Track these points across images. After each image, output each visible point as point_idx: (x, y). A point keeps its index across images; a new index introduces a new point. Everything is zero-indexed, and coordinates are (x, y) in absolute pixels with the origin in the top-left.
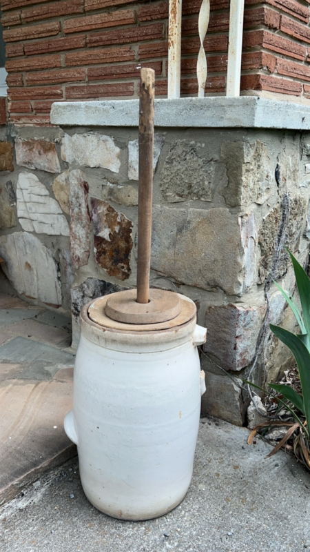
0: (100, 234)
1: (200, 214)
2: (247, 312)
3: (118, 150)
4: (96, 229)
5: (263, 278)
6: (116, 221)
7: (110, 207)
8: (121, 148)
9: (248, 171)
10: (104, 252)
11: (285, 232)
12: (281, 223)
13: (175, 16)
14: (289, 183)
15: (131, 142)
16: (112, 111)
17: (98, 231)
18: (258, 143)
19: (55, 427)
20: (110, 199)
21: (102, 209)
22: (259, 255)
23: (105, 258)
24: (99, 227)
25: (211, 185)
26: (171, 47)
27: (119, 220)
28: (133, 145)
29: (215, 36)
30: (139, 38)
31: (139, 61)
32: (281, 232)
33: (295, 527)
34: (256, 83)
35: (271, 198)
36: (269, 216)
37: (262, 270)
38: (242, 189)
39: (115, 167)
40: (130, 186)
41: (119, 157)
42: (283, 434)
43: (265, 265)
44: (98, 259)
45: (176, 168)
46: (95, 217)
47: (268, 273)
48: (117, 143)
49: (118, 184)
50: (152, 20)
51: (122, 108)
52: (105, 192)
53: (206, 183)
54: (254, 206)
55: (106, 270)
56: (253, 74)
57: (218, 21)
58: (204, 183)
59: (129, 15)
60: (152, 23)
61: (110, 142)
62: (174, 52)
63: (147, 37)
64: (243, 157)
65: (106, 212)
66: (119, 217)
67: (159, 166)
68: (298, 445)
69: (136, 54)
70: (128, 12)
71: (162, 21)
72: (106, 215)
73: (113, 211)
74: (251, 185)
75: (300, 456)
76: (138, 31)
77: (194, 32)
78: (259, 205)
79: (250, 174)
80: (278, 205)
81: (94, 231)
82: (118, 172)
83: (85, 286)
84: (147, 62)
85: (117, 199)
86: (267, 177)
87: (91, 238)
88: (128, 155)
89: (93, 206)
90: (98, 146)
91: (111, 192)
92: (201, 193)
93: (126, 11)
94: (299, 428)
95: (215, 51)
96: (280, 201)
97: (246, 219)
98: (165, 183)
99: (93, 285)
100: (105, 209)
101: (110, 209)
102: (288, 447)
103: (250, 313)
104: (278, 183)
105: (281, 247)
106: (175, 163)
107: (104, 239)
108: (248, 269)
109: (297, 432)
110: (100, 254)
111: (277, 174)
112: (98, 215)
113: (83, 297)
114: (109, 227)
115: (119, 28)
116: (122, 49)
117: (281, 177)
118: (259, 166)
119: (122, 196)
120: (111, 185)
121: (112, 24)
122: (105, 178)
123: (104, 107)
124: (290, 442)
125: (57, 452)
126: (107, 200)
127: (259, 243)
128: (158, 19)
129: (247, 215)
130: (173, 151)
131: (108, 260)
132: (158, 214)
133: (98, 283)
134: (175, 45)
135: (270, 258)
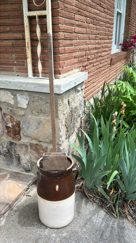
0: (8, 125)
1: (45, 119)
2: (64, 149)
3: (13, 96)
4: (6, 123)
5: (67, 136)
6: (14, 121)
7: (11, 116)
8: (14, 96)
9: (60, 106)
10: (10, 132)
11: (73, 118)
12: (71, 116)
13: (29, 49)
14: (73, 103)
15: (18, 94)
16: (9, 84)
17: (7, 124)
18: (62, 96)
19: (3, 198)
20: (11, 113)
21: (8, 117)
22: (66, 129)
23: (11, 134)
24: (7, 123)
25: (49, 110)
26: (28, 59)
27: (15, 121)
28: (19, 95)
29: (43, 55)
30: (15, 52)
31: (15, 60)
32: (71, 119)
33: (84, 214)
34: (59, 73)
35: (67, 110)
36: (68, 116)
37: (67, 133)
38: (59, 112)
39: (12, 102)
40: (18, 109)
41: (13, 99)
42: (78, 186)
43: (67, 131)
44: (8, 134)
45: (35, 104)
46: (5, 119)
47: (69, 133)
48: (12, 94)
49: (13, 108)
50: (19, 46)
51: (13, 83)
52: (9, 111)
53: (47, 109)
54: (63, 115)
55: (11, 138)
56: (58, 69)
57: (44, 51)
58: (46, 109)
59: (10, 44)
60: (19, 47)
61: (10, 94)
62: (29, 61)
63: (18, 52)
64: (58, 102)
65: (10, 118)
66: (15, 119)
67: (29, 103)
68: (83, 189)
69: (14, 57)
70: (9, 42)
71: (23, 47)
72: (10, 119)
73: (13, 117)
74: (61, 109)
75: (84, 192)
76: (14, 50)
77: (36, 53)
78: (64, 114)
79: (61, 106)
80: (70, 111)
81: (5, 124)
82: (13, 104)
83: (3, 144)
84: (18, 60)
85: (14, 113)
86: (66, 104)
87: (4, 127)
88: (17, 99)
89: (4, 116)
90: (5, 95)
91: (11, 111)
92: (45, 112)
93: (8, 42)
94: (83, 183)
95: (44, 60)
96: (70, 110)
97: (61, 120)
98: (32, 109)
99: (6, 143)
100: (9, 116)
101: (11, 117)
102: (80, 190)
103: (65, 149)
104: (69, 105)
105: (72, 124)
106: (35, 102)
107: (10, 127)
108: (63, 135)
109: (82, 185)
110: (8, 132)
111: (69, 102)
112: (7, 119)
113: (3, 148)
114: (11, 123)
115: (6, 47)
116: (8, 55)
117: (70, 103)
118: (63, 103)
119: (16, 112)
120: (11, 108)
121: (3, 46)
122: (8, 106)
123: (6, 82)
124: (81, 188)
125: (6, 207)
126: (10, 113)
127: (65, 125)
128: (21, 46)
129: (61, 119)
130: (34, 98)
131: (12, 134)
132: (30, 119)
133: (8, 142)
134: (30, 58)
135: (69, 129)
